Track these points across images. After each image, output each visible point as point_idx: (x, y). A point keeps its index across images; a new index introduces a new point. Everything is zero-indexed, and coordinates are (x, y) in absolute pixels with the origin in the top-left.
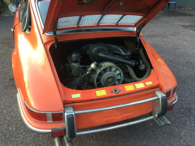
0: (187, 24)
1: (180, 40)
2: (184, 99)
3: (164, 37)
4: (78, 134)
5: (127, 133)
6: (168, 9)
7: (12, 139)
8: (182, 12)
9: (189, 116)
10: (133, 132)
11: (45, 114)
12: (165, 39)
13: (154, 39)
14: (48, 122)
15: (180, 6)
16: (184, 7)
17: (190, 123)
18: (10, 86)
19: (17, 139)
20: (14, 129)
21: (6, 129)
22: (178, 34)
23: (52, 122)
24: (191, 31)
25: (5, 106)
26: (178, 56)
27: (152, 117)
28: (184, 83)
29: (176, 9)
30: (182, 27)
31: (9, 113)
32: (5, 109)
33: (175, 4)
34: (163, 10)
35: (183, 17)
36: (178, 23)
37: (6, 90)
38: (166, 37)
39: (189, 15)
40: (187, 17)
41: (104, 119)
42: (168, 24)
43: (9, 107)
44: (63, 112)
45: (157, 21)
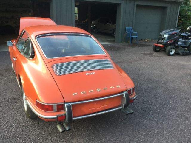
0: (147, 52)
1: (141, 64)
2: (145, 102)
3: (129, 62)
4: (73, 119)
5: (106, 125)
6: (131, 42)
7: (21, 137)
8: (143, 43)
9: (149, 112)
10: (110, 124)
11: (53, 105)
12: (130, 64)
13: (122, 64)
14: (54, 111)
15: (141, 39)
16: (145, 40)
17: (150, 116)
18: (10, 104)
19: (24, 137)
20: (21, 131)
21: (14, 131)
22: (140, 60)
23: (56, 111)
24: (150, 57)
25: (10, 117)
26: (140, 75)
27: (121, 108)
28: (145, 92)
29: (138, 42)
30: (143, 55)
31: (15, 121)
32: (10, 119)
33: (137, 37)
34: (127, 43)
35: (143, 48)
36: (140, 52)
37: (7, 107)
38: (130, 63)
39: (149, 46)
40: (147, 47)
41: (90, 109)
42: (132, 53)
43: (13, 118)
44: (64, 103)
45: (123, 52)
